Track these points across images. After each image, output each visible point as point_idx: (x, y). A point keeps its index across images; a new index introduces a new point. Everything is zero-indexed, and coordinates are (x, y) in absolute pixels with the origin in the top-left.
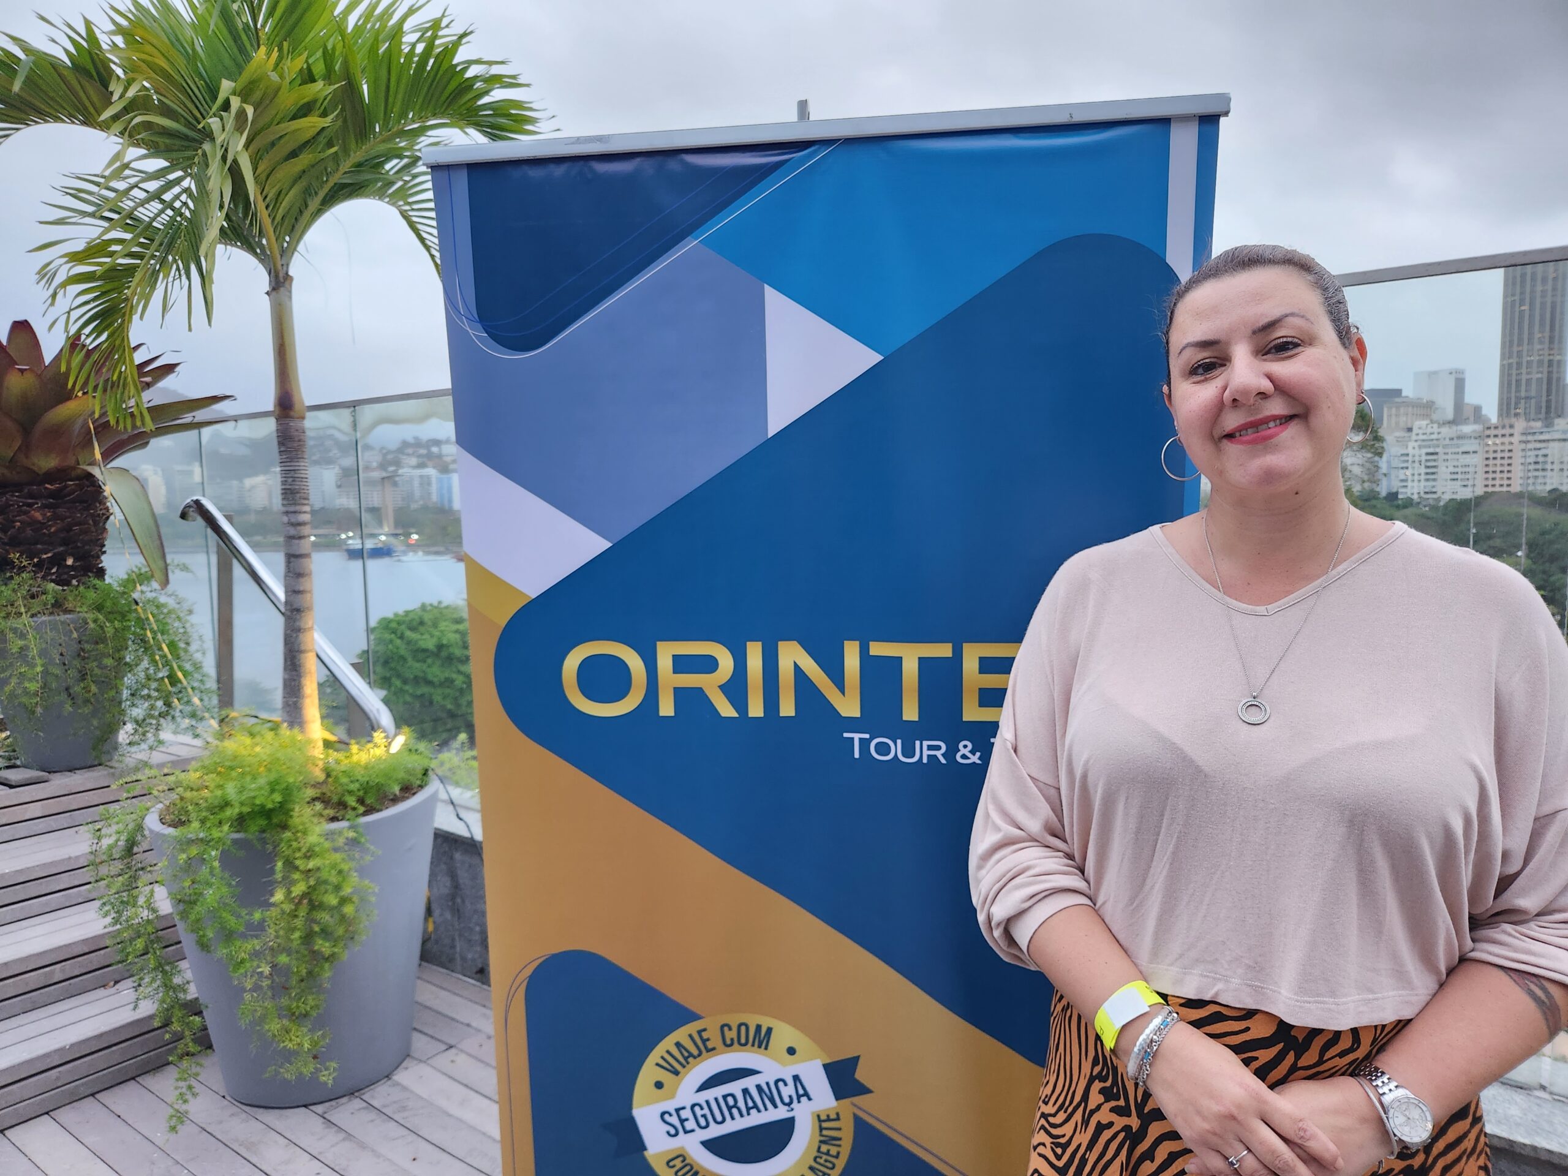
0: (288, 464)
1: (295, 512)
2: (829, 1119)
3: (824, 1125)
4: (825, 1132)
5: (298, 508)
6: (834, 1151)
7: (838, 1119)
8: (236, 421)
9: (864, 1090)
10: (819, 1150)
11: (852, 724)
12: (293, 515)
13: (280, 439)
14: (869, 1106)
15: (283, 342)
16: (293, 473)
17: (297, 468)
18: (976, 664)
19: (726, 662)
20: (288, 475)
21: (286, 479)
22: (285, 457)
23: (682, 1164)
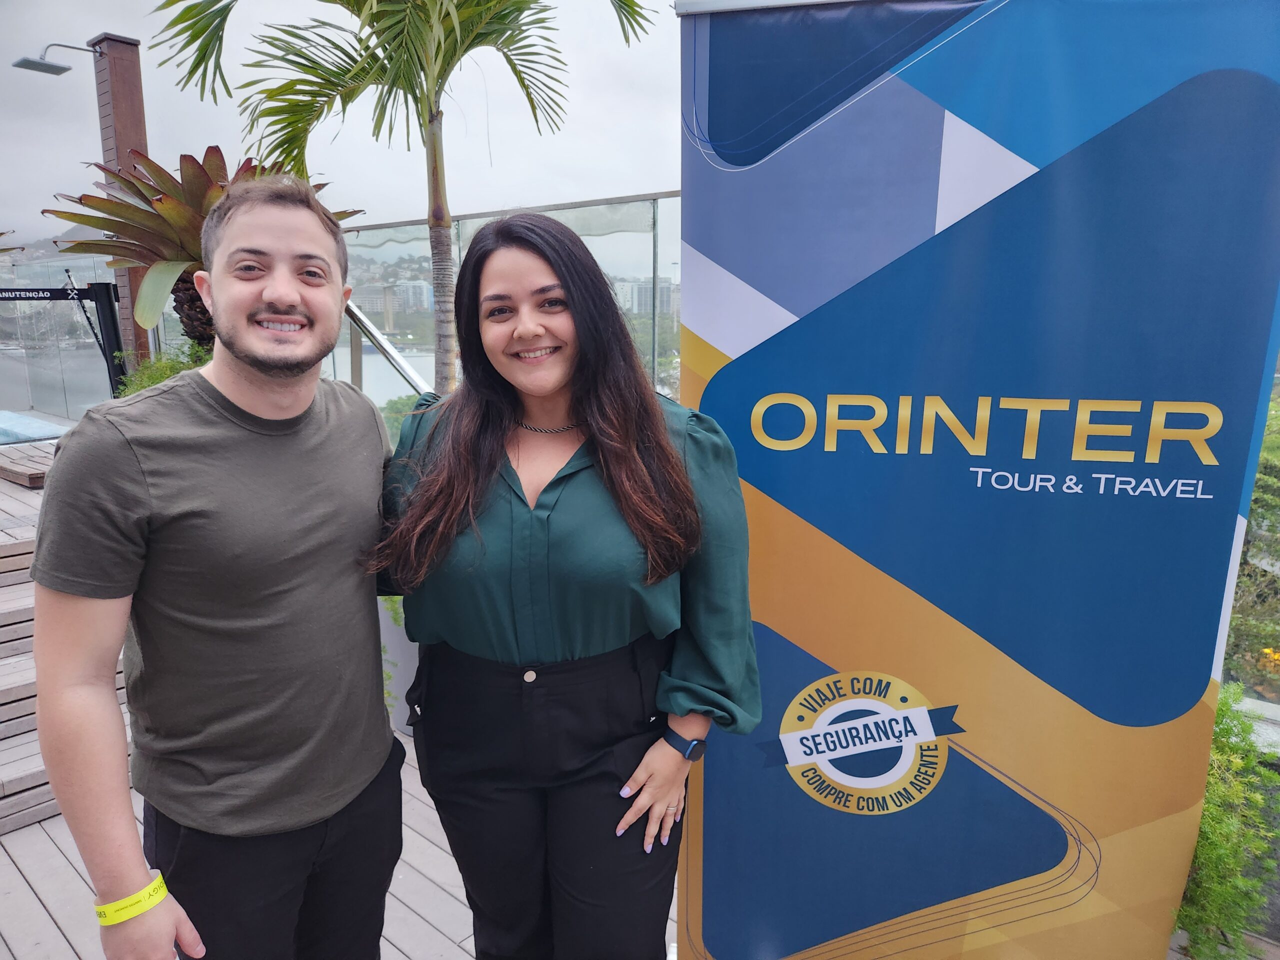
0: (440, 263)
1: (445, 302)
2: (929, 749)
3: (924, 753)
4: (924, 758)
5: (446, 298)
6: (930, 772)
7: (936, 749)
9: (959, 730)
10: (919, 771)
11: (978, 461)
12: (443, 304)
13: (433, 244)
14: (962, 742)
15: (436, 165)
16: (443, 270)
17: (446, 267)
18: (1087, 417)
19: (881, 411)
20: (439, 273)
21: (438, 276)
22: (437, 258)
23: (814, 775)
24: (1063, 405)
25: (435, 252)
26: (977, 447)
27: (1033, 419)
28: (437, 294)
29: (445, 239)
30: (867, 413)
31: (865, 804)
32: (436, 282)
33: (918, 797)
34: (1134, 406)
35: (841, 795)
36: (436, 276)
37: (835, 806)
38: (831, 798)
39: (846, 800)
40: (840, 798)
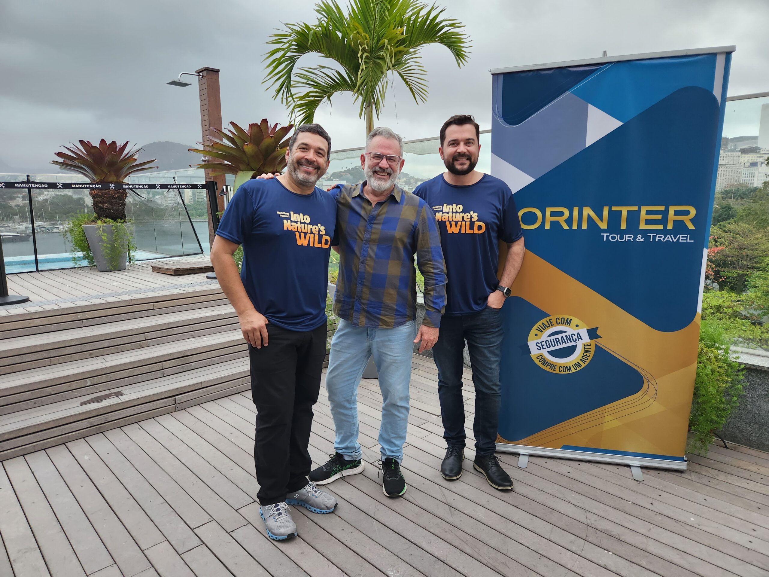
2: (587, 345)
3: (586, 347)
4: (586, 349)
6: (588, 355)
7: (590, 345)
9: (599, 337)
10: (583, 355)
11: (604, 231)
14: (600, 342)
18: (645, 212)
19: (567, 213)
23: (541, 357)
24: (635, 208)
26: (603, 225)
27: (624, 214)
30: (562, 214)
31: (562, 369)
33: (584, 365)
34: (662, 208)
35: (553, 366)
37: (550, 371)
38: (548, 367)
39: (555, 368)
40: (552, 367)
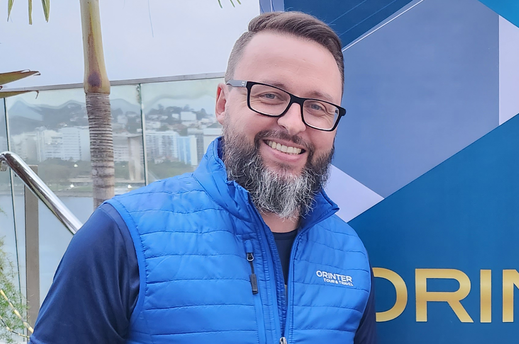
0: (97, 129)
1: (102, 167)
5: (105, 164)
8: (38, 91)
12: (101, 168)
13: (89, 110)
15: (92, 32)
16: (100, 136)
17: (104, 132)
20: (96, 138)
21: (95, 141)
22: (94, 123)
25: (91, 117)
28: (94, 159)
29: (103, 105)
32: (93, 147)
36: (92, 141)
